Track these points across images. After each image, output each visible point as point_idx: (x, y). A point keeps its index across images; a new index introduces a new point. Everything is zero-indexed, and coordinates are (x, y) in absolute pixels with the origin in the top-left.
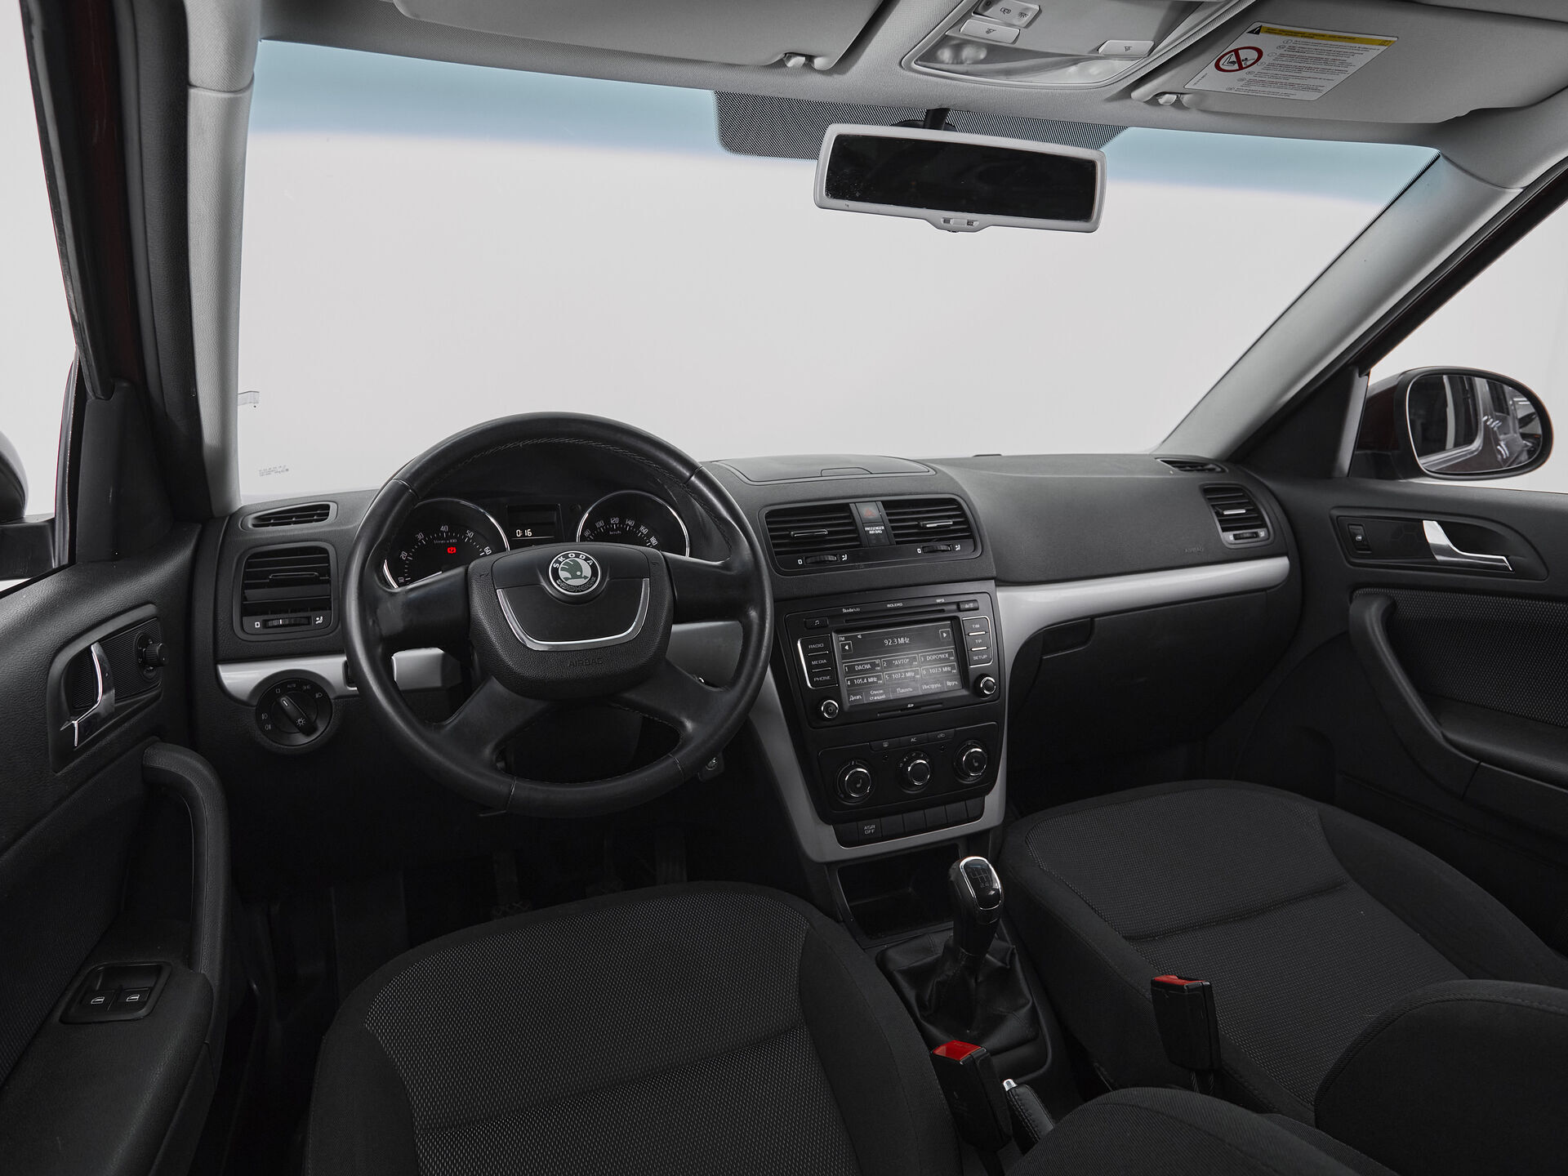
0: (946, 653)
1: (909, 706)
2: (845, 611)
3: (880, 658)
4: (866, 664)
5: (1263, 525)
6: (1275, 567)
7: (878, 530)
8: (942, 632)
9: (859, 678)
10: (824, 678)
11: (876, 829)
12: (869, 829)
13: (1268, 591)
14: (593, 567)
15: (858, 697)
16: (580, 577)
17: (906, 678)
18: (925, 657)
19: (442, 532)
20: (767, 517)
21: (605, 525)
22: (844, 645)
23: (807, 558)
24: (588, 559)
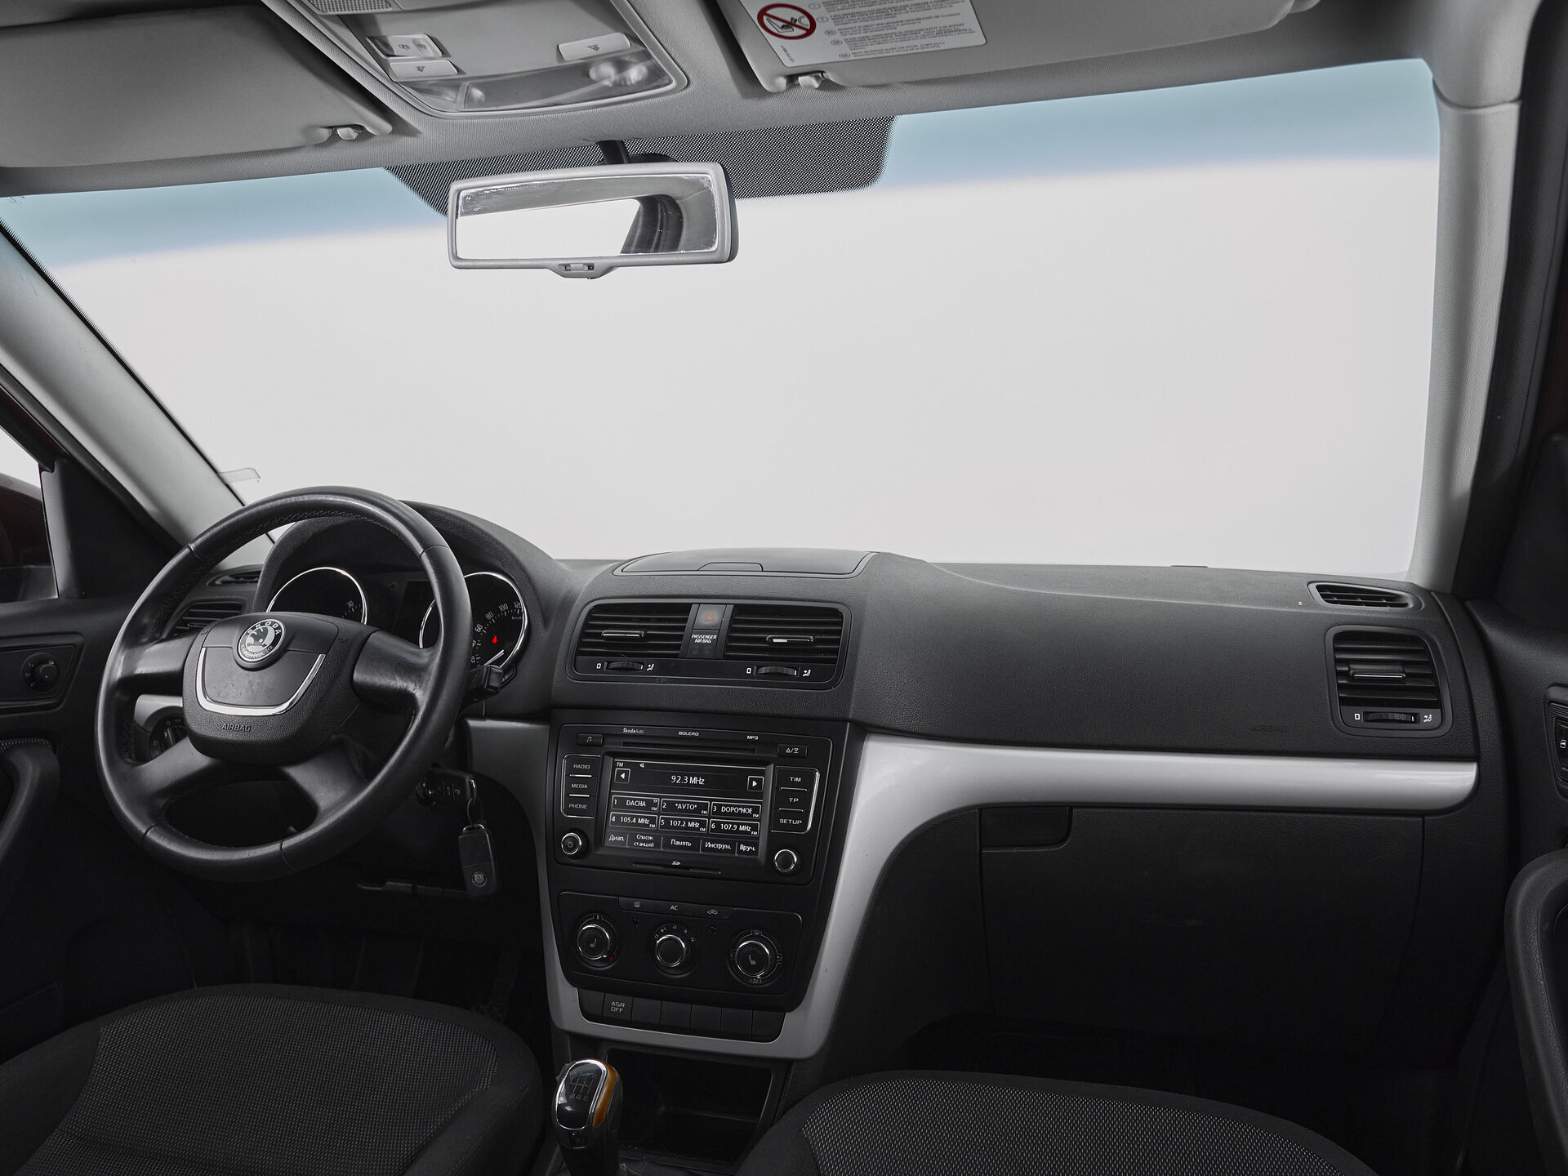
0: (750, 807)
1: (674, 863)
2: (625, 731)
3: (661, 797)
4: (640, 800)
5: (1437, 705)
6: (1457, 779)
7: (707, 639)
8: (752, 780)
9: (628, 816)
11: (624, 1009)
12: (618, 1006)
13: (1427, 818)
14: (277, 637)
15: (619, 839)
16: (260, 645)
17: (687, 827)
18: (719, 807)
20: (590, 612)
21: (509, 609)
22: (620, 772)
23: (609, 663)
24: (279, 628)
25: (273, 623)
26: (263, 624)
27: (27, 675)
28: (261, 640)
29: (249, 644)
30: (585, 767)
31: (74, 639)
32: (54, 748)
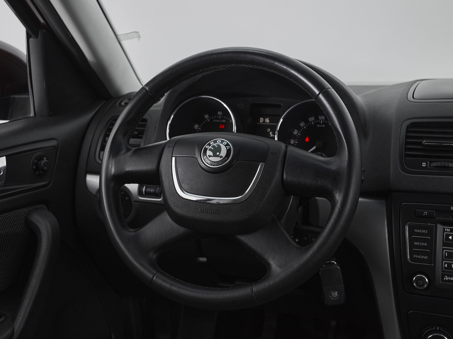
10: (423, 257)
14: (229, 151)
16: (218, 156)
19: (219, 115)
20: (408, 127)
21: (315, 120)
22: (448, 236)
23: (431, 162)
24: (228, 145)
25: (222, 142)
26: (215, 142)
27: (34, 167)
28: (218, 154)
29: (210, 156)
30: (424, 231)
31: (54, 143)
32: (49, 210)
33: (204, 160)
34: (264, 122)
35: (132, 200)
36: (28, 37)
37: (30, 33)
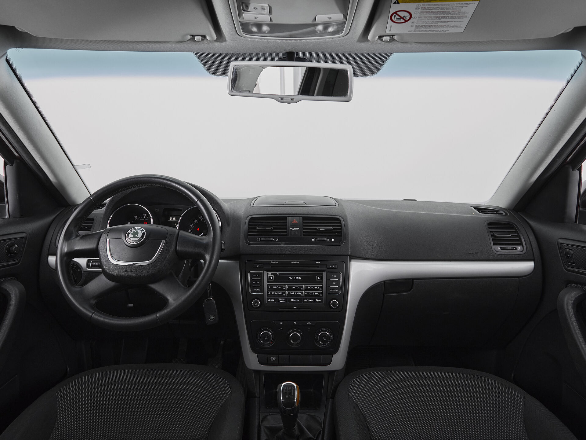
0: (318, 286)
1: (294, 307)
2: (271, 262)
3: (286, 285)
4: (279, 286)
5: (521, 244)
6: (527, 266)
7: (296, 229)
8: (318, 277)
9: (274, 292)
10: (257, 290)
11: (276, 360)
12: (273, 359)
13: (520, 278)
14: (143, 234)
15: (272, 300)
16: (136, 237)
17: (296, 295)
18: (307, 287)
19: (144, 216)
20: (250, 220)
22: (270, 277)
23: (261, 238)
24: (143, 230)
25: (139, 229)
26: (135, 229)
27: (7, 251)
28: (136, 236)
29: (131, 238)
30: (258, 276)
31: (24, 235)
32: (18, 280)
33: (127, 240)
34: (172, 220)
35: (82, 271)
36: (6, 164)
37: (7, 162)
